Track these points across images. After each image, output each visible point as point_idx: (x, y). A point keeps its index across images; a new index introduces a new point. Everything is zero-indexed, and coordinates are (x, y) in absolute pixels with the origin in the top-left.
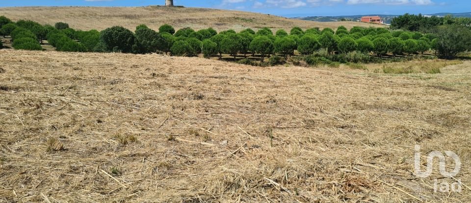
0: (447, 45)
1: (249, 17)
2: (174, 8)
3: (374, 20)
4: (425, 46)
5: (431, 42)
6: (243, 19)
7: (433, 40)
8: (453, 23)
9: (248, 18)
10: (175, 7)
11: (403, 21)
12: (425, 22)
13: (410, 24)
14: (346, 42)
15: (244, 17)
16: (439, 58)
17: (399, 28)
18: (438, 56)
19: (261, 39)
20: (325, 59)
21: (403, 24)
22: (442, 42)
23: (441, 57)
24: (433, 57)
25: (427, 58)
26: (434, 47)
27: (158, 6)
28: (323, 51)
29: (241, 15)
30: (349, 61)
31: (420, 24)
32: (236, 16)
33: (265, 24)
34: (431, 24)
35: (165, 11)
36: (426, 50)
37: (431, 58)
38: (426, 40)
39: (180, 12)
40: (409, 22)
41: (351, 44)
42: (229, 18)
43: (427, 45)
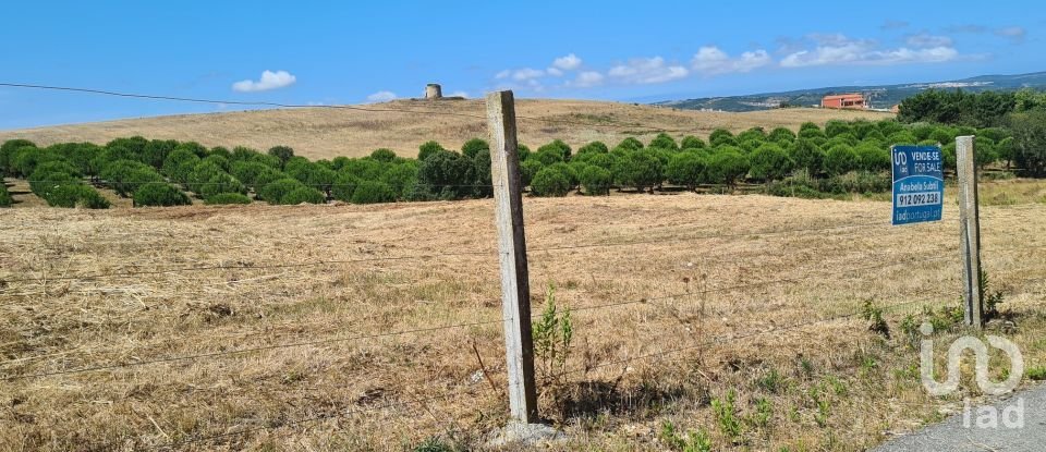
0: (1032, 151)
1: (601, 111)
2: (443, 102)
3: (851, 103)
4: (986, 155)
5: (998, 146)
6: (590, 117)
7: (1001, 142)
8: (1036, 105)
9: (599, 113)
10: (447, 99)
11: (925, 105)
12: (970, 105)
13: (940, 111)
14: (838, 154)
15: (590, 112)
16: (1018, 176)
17: (918, 119)
18: (1015, 172)
19: (687, 158)
20: (807, 189)
21: (926, 111)
22: (1022, 145)
23: (1020, 175)
24: (1005, 174)
25: (994, 177)
26: (1004, 156)
27: (413, 100)
28: (800, 175)
29: (581, 108)
30: (848, 190)
31: (960, 108)
32: (575, 112)
33: (638, 125)
34: (984, 107)
35: (432, 110)
36: (989, 163)
37: (1003, 178)
38: (986, 142)
39: (461, 109)
40: (937, 107)
41: (848, 159)
42: (565, 116)
43: (992, 152)
